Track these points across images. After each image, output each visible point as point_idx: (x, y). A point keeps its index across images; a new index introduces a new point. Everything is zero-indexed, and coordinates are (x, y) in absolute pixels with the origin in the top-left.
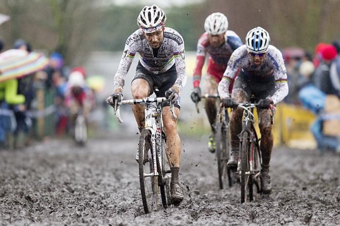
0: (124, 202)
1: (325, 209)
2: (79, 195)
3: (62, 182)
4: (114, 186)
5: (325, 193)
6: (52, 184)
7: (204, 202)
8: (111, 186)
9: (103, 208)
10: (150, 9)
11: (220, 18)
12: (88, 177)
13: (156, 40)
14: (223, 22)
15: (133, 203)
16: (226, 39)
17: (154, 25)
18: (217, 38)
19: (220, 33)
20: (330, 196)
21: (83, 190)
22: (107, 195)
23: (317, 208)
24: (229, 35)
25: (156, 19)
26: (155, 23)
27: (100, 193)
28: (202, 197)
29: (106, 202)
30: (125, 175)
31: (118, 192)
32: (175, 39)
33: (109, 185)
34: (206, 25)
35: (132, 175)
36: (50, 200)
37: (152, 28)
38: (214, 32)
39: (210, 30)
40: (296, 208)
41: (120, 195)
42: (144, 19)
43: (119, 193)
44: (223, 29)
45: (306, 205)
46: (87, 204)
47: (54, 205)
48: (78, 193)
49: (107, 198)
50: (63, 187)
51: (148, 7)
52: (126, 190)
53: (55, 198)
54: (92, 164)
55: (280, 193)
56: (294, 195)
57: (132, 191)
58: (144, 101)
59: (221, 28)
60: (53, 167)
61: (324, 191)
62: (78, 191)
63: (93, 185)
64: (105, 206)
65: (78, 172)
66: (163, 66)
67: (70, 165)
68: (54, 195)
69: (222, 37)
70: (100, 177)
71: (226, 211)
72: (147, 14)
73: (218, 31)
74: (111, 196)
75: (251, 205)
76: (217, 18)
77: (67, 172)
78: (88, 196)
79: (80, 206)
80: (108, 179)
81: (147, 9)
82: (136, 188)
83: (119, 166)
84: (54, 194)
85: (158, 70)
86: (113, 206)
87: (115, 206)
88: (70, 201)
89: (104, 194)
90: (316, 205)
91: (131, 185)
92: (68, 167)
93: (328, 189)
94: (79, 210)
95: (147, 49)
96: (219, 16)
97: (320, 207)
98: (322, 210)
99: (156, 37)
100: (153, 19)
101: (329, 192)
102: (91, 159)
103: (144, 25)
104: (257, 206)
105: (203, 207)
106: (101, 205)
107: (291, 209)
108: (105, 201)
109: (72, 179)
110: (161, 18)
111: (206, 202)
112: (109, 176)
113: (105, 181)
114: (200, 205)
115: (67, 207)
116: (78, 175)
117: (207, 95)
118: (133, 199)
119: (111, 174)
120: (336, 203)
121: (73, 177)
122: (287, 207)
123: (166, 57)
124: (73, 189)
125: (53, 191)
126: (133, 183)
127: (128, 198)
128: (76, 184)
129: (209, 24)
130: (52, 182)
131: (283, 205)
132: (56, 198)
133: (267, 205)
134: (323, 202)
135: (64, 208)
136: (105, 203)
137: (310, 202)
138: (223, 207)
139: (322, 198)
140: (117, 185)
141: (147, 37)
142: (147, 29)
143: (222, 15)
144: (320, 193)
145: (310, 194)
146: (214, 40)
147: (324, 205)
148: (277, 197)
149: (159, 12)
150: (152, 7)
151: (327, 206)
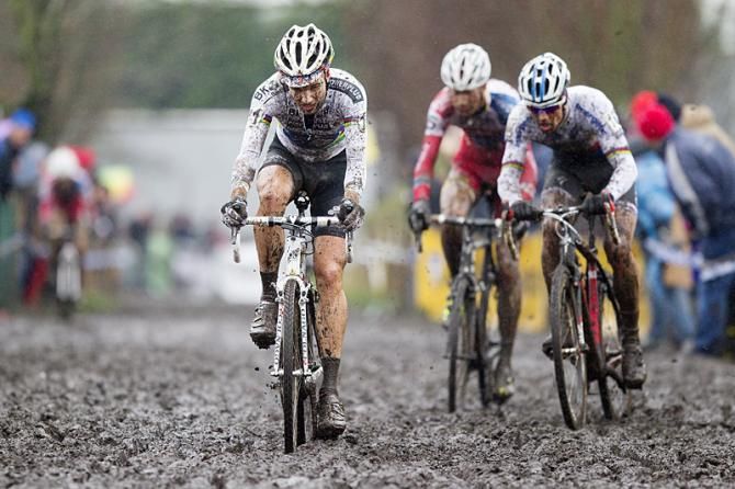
0: (180, 461)
1: (650, 478)
2: (77, 444)
3: (37, 415)
4: (158, 424)
5: (651, 442)
6: (12, 419)
7: (367, 463)
8: (151, 424)
9: (131, 477)
11: (474, 56)
12: (97, 402)
13: (310, 100)
14: (479, 62)
15: (201, 463)
16: (488, 100)
17: (307, 71)
18: (466, 97)
19: (473, 86)
20: (661, 448)
21: (85, 434)
22: (141, 445)
23: (631, 476)
24: (495, 91)
25: (312, 60)
26: (308, 66)
27: (125, 441)
28: (363, 451)
29: (139, 461)
30: (184, 398)
31: (166, 438)
33: (145, 423)
34: (445, 70)
35: (200, 398)
36: (7, 455)
37: (303, 76)
38: (461, 85)
40: (584, 477)
41: (172, 444)
43: (169, 441)
44: (481, 79)
45: (606, 470)
46: (94, 466)
47: (17, 467)
48: (73, 441)
49: (141, 452)
50: (38, 427)
51: (298, 29)
52: (185, 434)
53: (19, 451)
54: (105, 371)
55: (546, 441)
56: (577, 446)
57: (200, 436)
58: (289, 221)
59: (476, 75)
60: (15, 378)
61: (649, 438)
62: (72, 437)
63: (108, 422)
64: (137, 471)
65: (73, 391)
66: (324, 148)
67: (56, 376)
68: (17, 445)
69: (478, 96)
70: (125, 404)
71: (419, 484)
73: (470, 82)
74: (150, 447)
75: (479, 470)
76: (467, 54)
77: (46, 391)
78: (96, 448)
79: (79, 470)
80: (144, 408)
81: (295, 35)
82: (209, 430)
83: (169, 376)
84: (17, 442)
85: (314, 154)
86: (154, 470)
87: (161, 472)
88: (55, 459)
89: (134, 443)
90: (631, 470)
91: (197, 422)
92: (48, 379)
93: (659, 431)
94: (75, 480)
95: (294, 111)
96: (473, 50)
97: (639, 475)
98: (643, 482)
99: (309, 93)
101: (659, 440)
102: (104, 360)
104: (492, 471)
105: (365, 474)
106: (126, 469)
107: (571, 480)
108: (135, 458)
109: (59, 407)
111: (372, 461)
112: (146, 400)
113: (137, 411)
114: (358, 469)
115: (47, 474)
116: (73, 397)
118: (202, 454)
119: (151, 396)
120: (675, 465)
121: (60, 402)
122: (563, 475)
123: (329, 129)
124: (62, 430)
125: (16, 436)
126: (202, 418)
127: (189, 451)
128: (68, 421)
129: (451, 69)
130: (11, 415)
131: (553, 469)
132: (22, 453)
133: (515, 468)
134: (647, 463)
135: (40, 475)
136: (137, 465)
137: (617, 462)
138: (414, 474)
139: (643, 454)
140: (165, 421)
142: (292, 78)
143: (478, 49)
144: (640, 442)
145: (616, 443)
146: (461, 101)
147: (649, 470)
148: (539, 449)
149: (318, 44)
151: (656, 473)
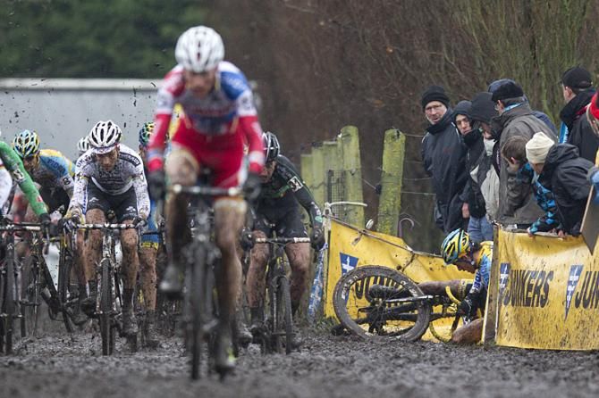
10: (104, 125)
17: (106, 145)
25: (110, 139)
26: (107, 142)
32: (131, 161)
37: (104, 148)
39: (190, 62)
42: (95, 136)
51: (102, 123)
72: (99, 131)
73: (207, 63)
81: (100, 126)
100: (106, 136)
103: (95, 144)
110: (115, 137)
117: (177, 189)
129: (187, 51)
141: (98, 158)
142: (98, 149)
149: (114, 130)
150: (107, 123)
